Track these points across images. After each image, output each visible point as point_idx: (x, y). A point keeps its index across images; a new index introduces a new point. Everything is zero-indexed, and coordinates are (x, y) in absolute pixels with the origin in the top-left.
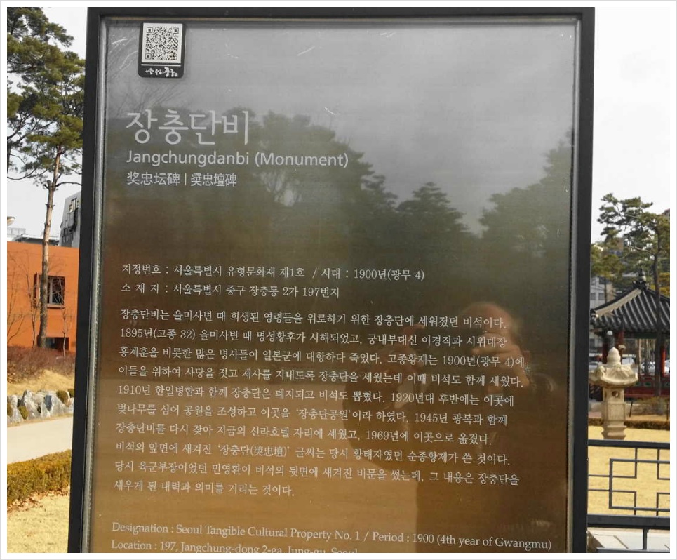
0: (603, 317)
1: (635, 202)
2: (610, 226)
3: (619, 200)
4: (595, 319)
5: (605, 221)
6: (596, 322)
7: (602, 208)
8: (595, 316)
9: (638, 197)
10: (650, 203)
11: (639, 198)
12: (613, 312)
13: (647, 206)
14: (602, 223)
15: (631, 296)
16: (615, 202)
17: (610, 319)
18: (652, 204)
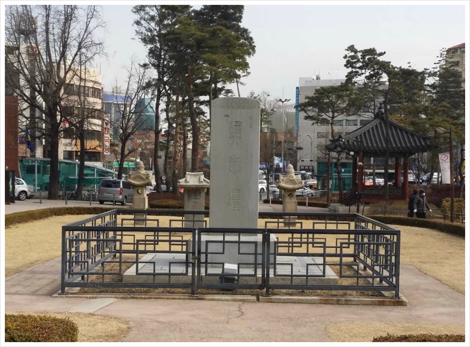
0: (348, 141)
1: (371, 52)
2: (354, 70)
3: (358, 50)
4: (342, 143)
5: (350, 67)
6: (342, 145)
7: (345, 57)
8: (342, 141)
9: (372, 48)
10: (383, 52)
11: (374, 48)
12: (357, 137)
13: (381, 54)
14: (348, 67)
15: (371, 125)
16: (356, 52)
17: (353, 143)
18: (385, 53)
